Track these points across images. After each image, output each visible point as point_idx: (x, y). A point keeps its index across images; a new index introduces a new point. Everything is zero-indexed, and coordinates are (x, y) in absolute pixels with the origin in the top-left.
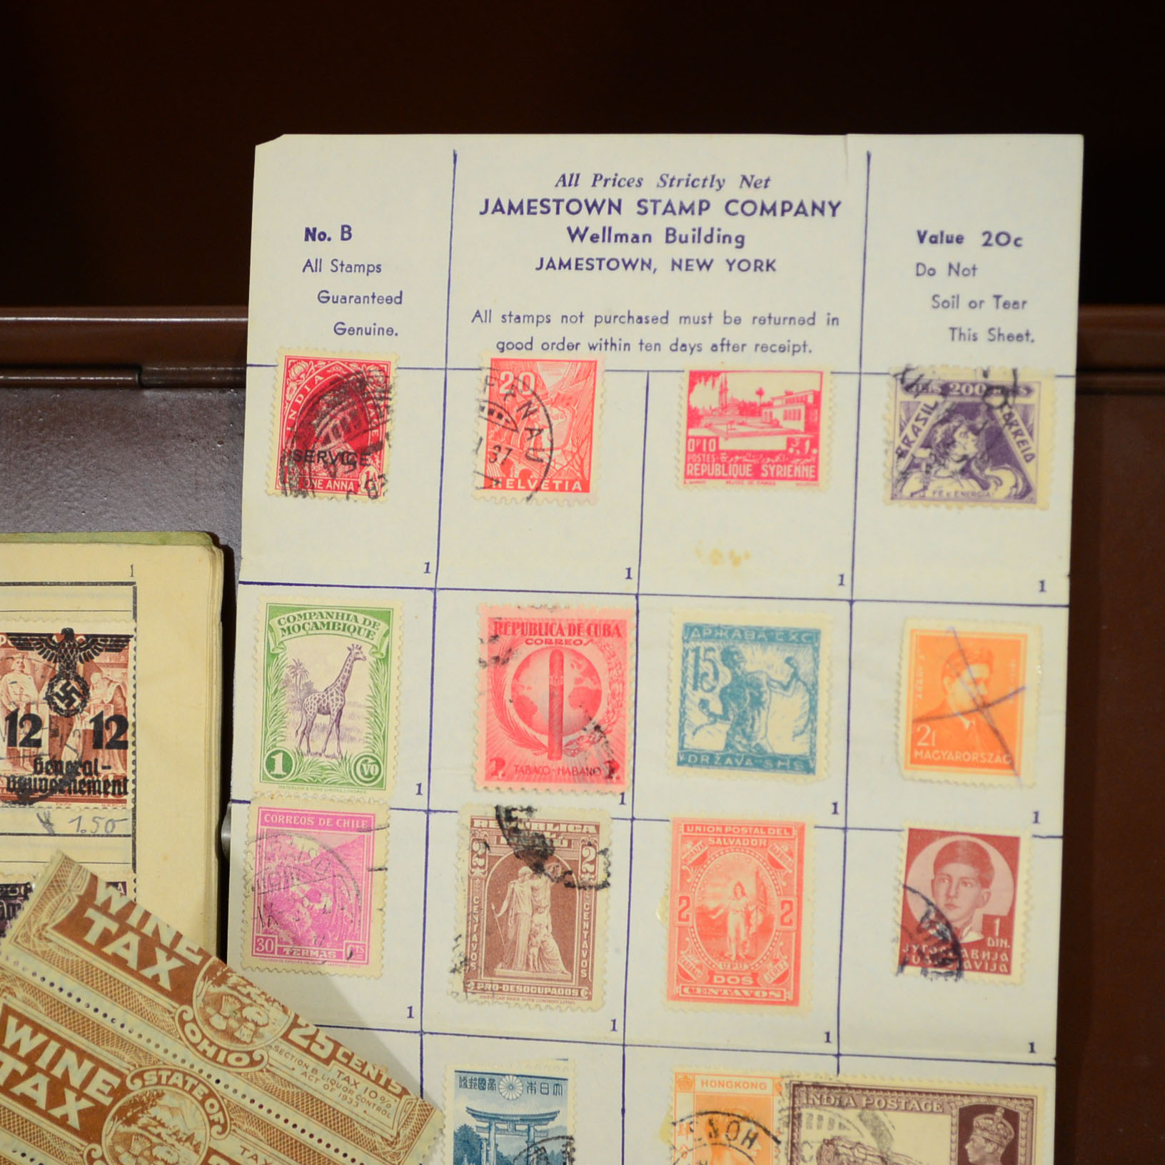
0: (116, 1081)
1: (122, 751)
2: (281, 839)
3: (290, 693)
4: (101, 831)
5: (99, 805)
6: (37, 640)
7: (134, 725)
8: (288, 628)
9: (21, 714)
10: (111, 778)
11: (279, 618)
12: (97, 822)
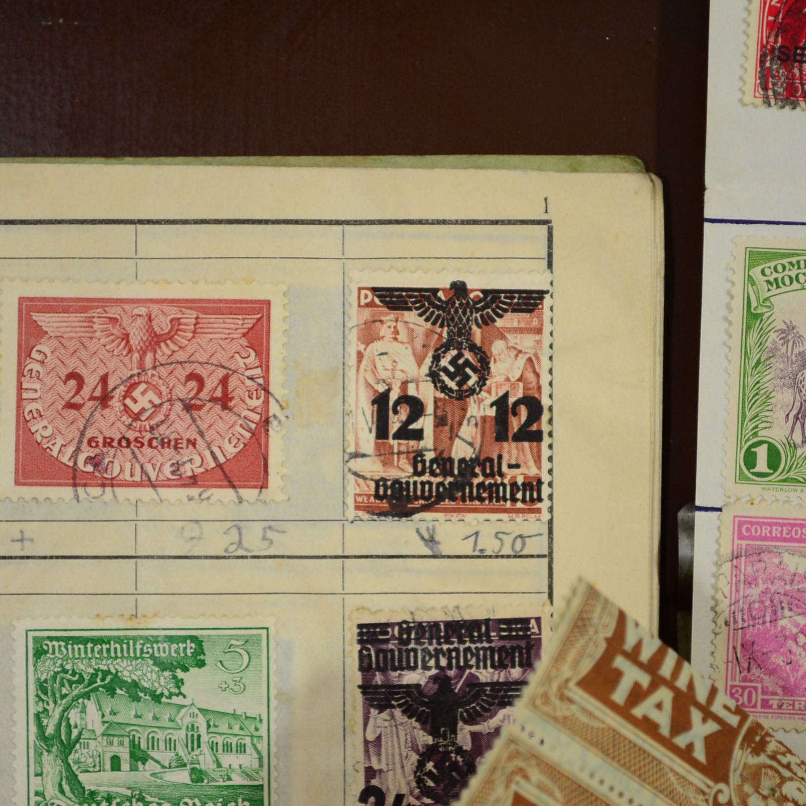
1: (535, 443)
2: (765, 557)
3: (778, 365)
4: (507, 551)
5: (505, 516)
6: (416, 297)
7: (550, 409)
8: (776, 280)
9: (394, 396)
10: (520, 481)
11: (761, 267)
12: (500, 539)
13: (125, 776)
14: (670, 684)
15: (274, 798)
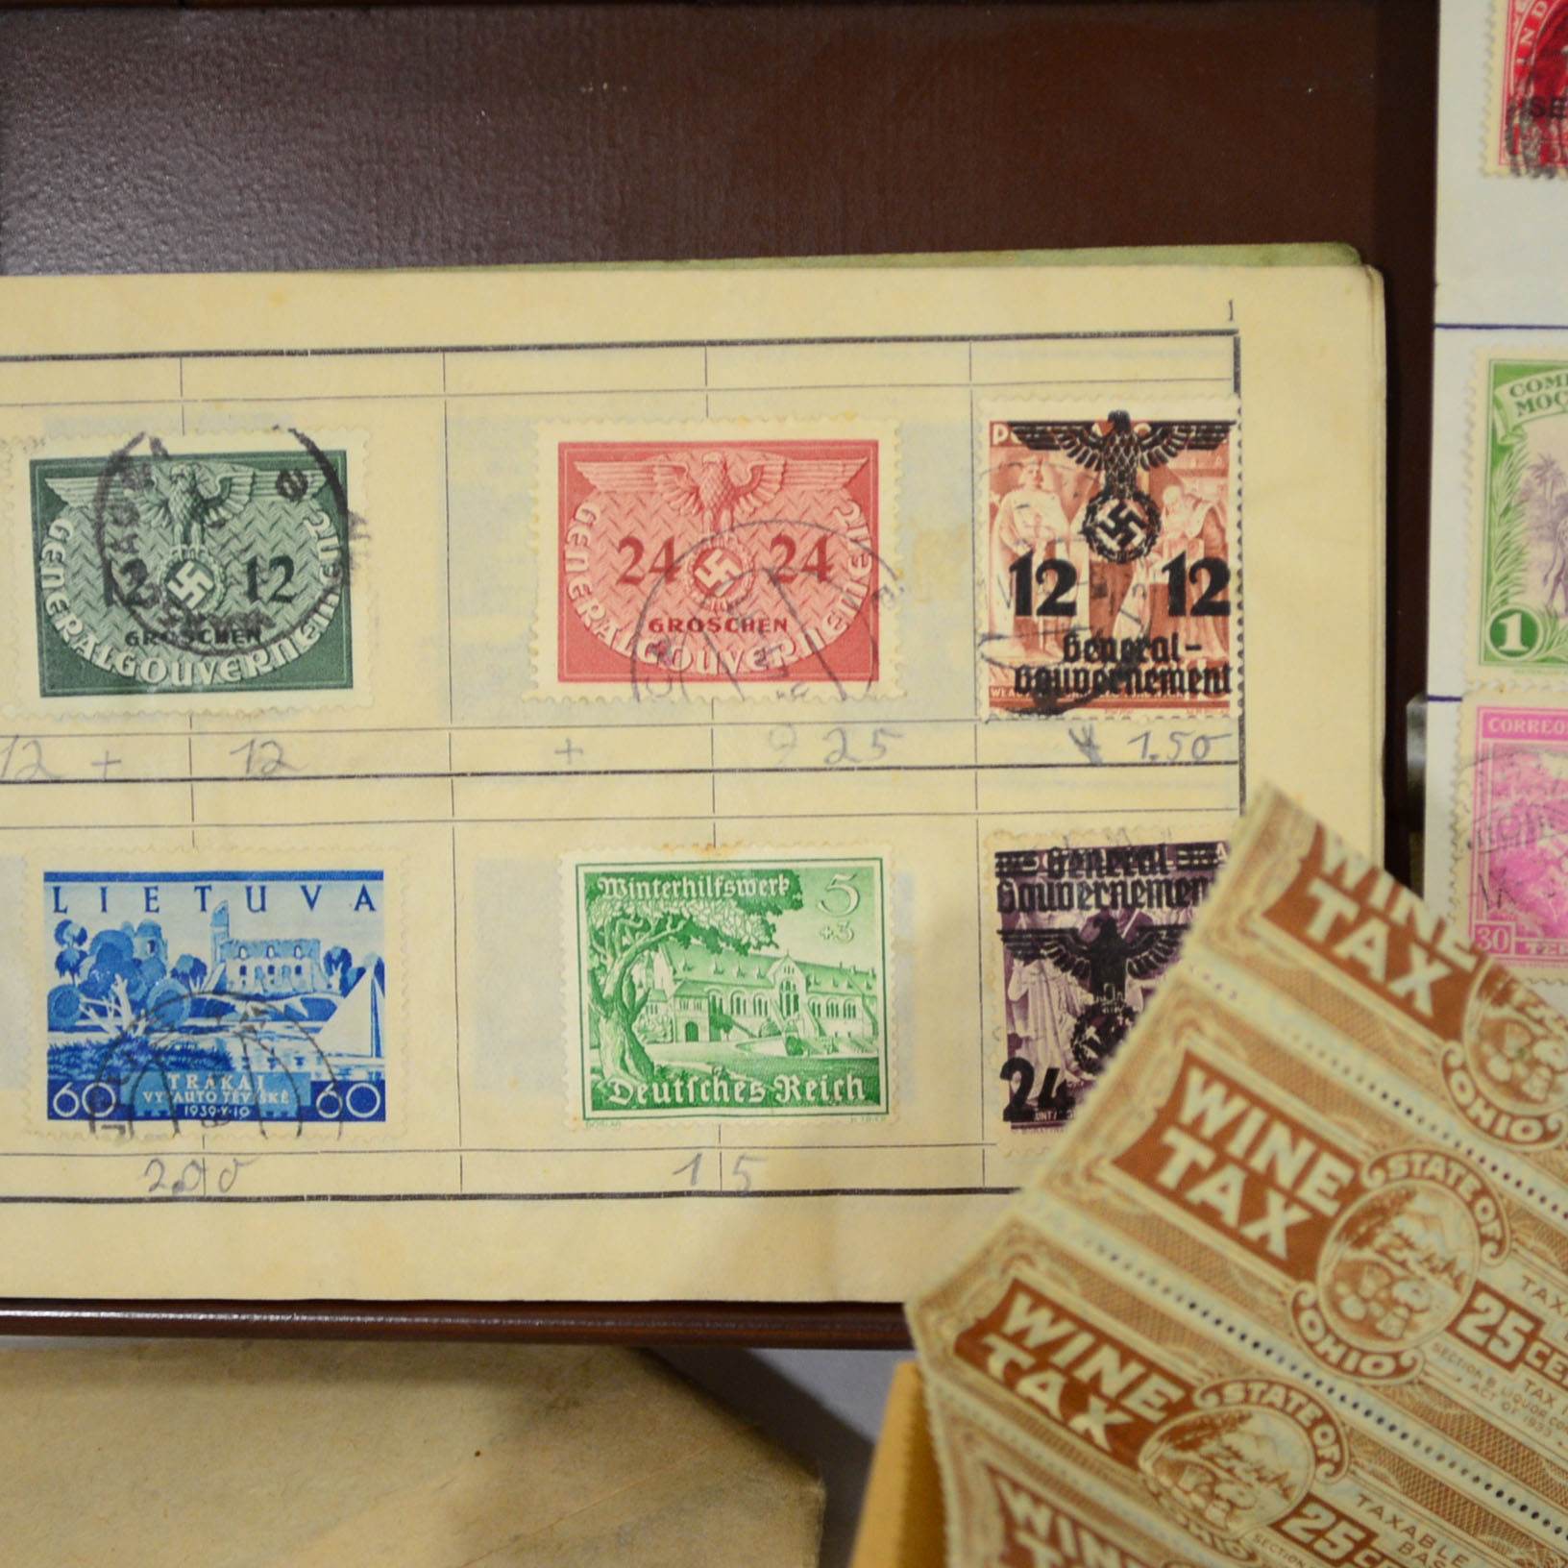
0: (1345, 1173)
1: (1220, 618)
2: (1517, 758)
3: (1532, 511)
4: (1186, 756)
5: (1182, 712)
6: (1064, 432)
7: (1240, 573)
8: (1529, 402)
9: (1037, 561)
10: (1201, 666)
11: (1511, 384)
12: (1178, 742)
13: (703, 1047)
14: (1384, 916)
15: (892, 1074)
